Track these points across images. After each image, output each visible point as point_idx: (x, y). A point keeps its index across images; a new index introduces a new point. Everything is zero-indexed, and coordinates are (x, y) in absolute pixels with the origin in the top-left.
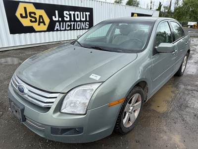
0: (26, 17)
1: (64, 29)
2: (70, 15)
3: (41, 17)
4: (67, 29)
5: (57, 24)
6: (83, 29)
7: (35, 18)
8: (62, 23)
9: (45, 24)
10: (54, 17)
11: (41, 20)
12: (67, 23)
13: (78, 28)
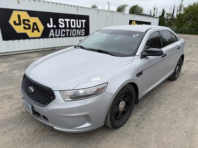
0: (20, 24)
2: (65, 22)
3: (35, 24)
7: (29, 25)
8: (56, 30)
9: (39, 31)
10: (48, 24)
11: (35, 27)
12: (62, 30)
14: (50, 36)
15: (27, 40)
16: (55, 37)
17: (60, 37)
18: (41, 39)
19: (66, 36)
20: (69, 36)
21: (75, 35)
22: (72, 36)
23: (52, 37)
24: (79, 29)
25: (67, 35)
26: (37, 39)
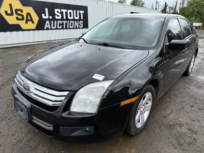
0: (12, 14)
1: (55, 27)
2: (62, 13)
3: (28, 14)
4: (58, 27)
5: (48, 22)
6: (76, 28)
7: (22, 16)
8: (52, 22)
9: (33, 22)
10: (43, 15)
11: (29, 18)
12: (59, 22)
13: (70, 27)
14: (45, 28)
15: (20, 32)
16: (51, 29)
17: (57, 29)
18: (36, 31)
19: (62, 28)
20: (66, 28)
21: (73, 27)
22: (69, 28)
23: (47, 29)
24: (77, 20)
25: (64, 27)
26: (31, 31)
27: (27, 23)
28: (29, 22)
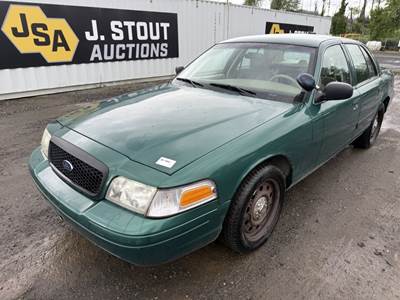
0: (25, 34)
2: (125, 29)
3: (58, 33)
4: (118, 57)
5: (97, 47)
6: (155, 57)
7: (47, 37)
8: (106, 46)
9: (68, 49)
11: (60, 41)
12: (118, 46)
13: (143, 56)
14: (92, 59)
15: (43, 68)
16: (104, 61)
17: (115, 60)
18: (74, 66)
19: (127, 59)
20: (134, 58)
21: (147, 56)
22: (140, 58)
23: (96, 60)
24: (155, 42)
25: (130, 57)
26: (65, 66)
27: (55, 49)
28: (59, 48)
